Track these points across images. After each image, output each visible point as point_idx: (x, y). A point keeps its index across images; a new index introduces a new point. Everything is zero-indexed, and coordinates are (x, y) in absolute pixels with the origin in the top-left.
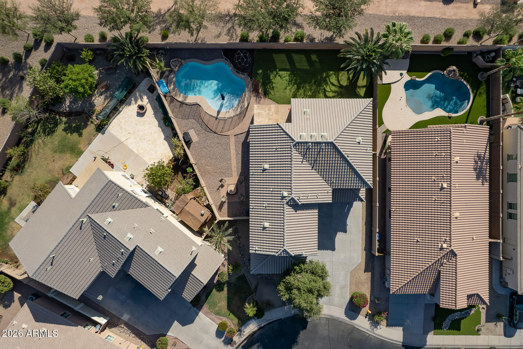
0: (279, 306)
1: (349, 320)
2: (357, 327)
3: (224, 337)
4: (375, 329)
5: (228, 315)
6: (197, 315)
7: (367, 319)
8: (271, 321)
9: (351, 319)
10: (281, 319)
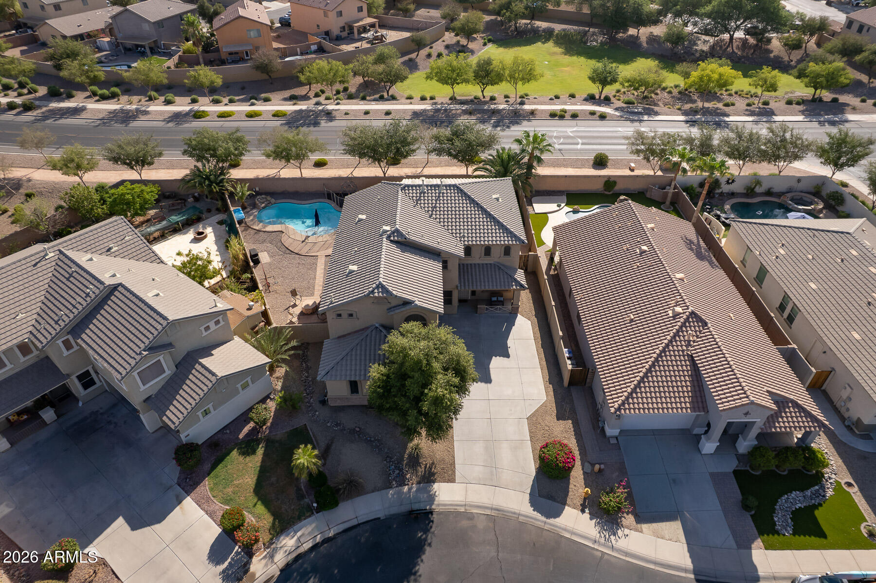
0: (375, 490)
1: (543, 519)
2: (568, 535)
3: (229, 560)
4: (612, 537)
5: (251, 505)
6: (180, 502)
7: (587, 515)
8: (355, 522)
9: (548, 516)
10: (379, 518)
